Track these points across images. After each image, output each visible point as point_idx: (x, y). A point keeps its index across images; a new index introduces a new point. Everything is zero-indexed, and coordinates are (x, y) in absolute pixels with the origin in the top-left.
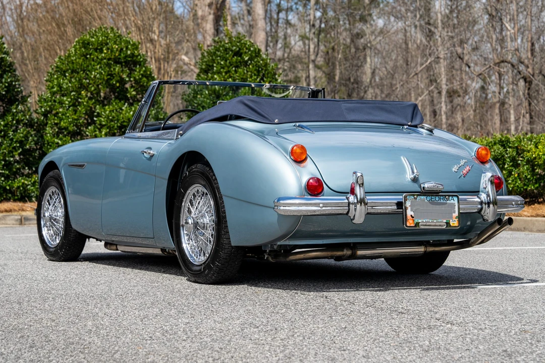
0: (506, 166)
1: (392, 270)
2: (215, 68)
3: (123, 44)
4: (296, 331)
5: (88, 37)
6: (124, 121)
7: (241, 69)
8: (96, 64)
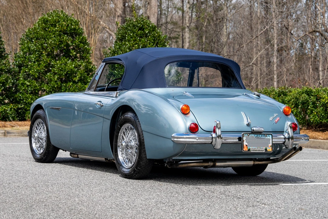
0: (309, 107)
1: (236, 173)
2: (127, 38)
3: (69, 22)
4: (184, 206)
5: (47, 16)
6: (69, 71)
7: (143, 38)
8: (52, 34)
